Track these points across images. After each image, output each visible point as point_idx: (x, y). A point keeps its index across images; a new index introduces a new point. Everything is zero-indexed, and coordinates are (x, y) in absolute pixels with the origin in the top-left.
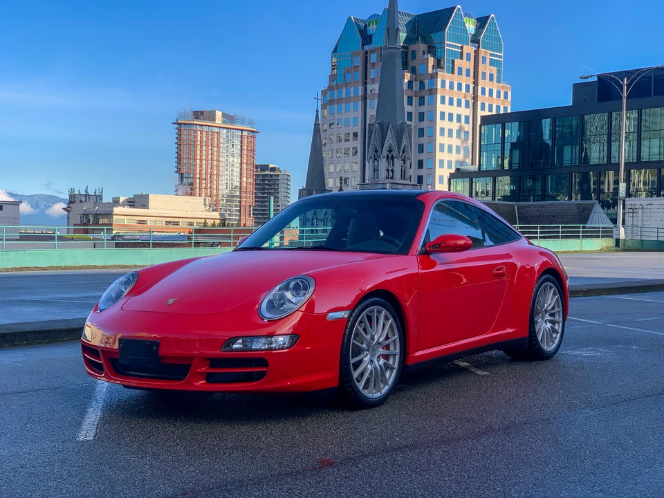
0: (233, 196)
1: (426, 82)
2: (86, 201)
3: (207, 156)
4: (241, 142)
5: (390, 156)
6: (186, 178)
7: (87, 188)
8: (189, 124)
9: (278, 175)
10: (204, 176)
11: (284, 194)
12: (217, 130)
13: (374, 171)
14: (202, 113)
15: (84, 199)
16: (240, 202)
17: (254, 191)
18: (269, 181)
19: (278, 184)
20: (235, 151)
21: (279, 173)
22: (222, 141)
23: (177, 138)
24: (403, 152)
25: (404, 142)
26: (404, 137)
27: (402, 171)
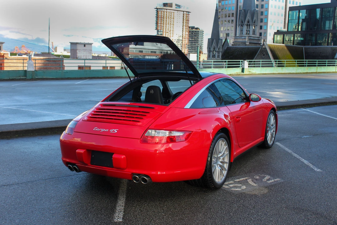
0: (179, 40)
3: (169, 22)
4: (183, 16)
5: (248, 24)
6: (159, 32)
8: (161, 9)
9: (199, 31)
10: (167, 31)
11: (201, 39)
12: (173, 11)
13: (241, 31)
14: (167, 4)
16: (182, 42)
17: (188, 38)
18: (194, 33)
19: (198, 35)
21: (199, 30)
22: (175, 16)
23: (156, 15)
24: (254, 23)
25: (255, 18)
26: (255, 16)
27: (253, 31)
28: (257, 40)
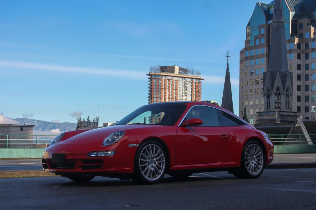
1: (310, 44)
2: (88, 126)
3: (169, 96)
4: (192, 86)
5: (278, 93)
7: (88, 118)
8: (157, 75)
12: (175, 78)
13: (268, 103)
14: (166, 67)
15: (86, 125)
20: (188, 92)
22: (179, 85)
23: (149, 84)
24: (287, 90)
25: (288, 84)
26: (287, 80)
27: (286, 103)
28: (292, 116)
